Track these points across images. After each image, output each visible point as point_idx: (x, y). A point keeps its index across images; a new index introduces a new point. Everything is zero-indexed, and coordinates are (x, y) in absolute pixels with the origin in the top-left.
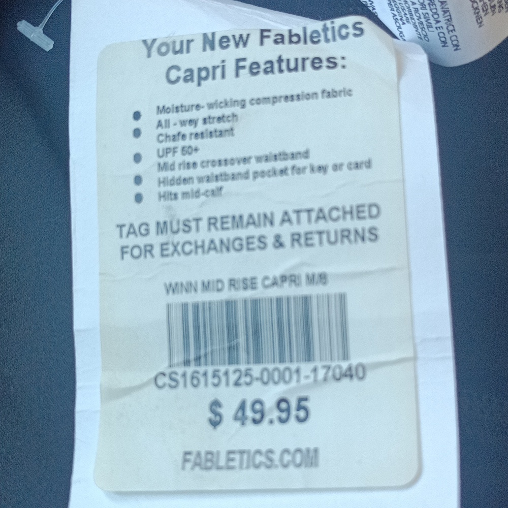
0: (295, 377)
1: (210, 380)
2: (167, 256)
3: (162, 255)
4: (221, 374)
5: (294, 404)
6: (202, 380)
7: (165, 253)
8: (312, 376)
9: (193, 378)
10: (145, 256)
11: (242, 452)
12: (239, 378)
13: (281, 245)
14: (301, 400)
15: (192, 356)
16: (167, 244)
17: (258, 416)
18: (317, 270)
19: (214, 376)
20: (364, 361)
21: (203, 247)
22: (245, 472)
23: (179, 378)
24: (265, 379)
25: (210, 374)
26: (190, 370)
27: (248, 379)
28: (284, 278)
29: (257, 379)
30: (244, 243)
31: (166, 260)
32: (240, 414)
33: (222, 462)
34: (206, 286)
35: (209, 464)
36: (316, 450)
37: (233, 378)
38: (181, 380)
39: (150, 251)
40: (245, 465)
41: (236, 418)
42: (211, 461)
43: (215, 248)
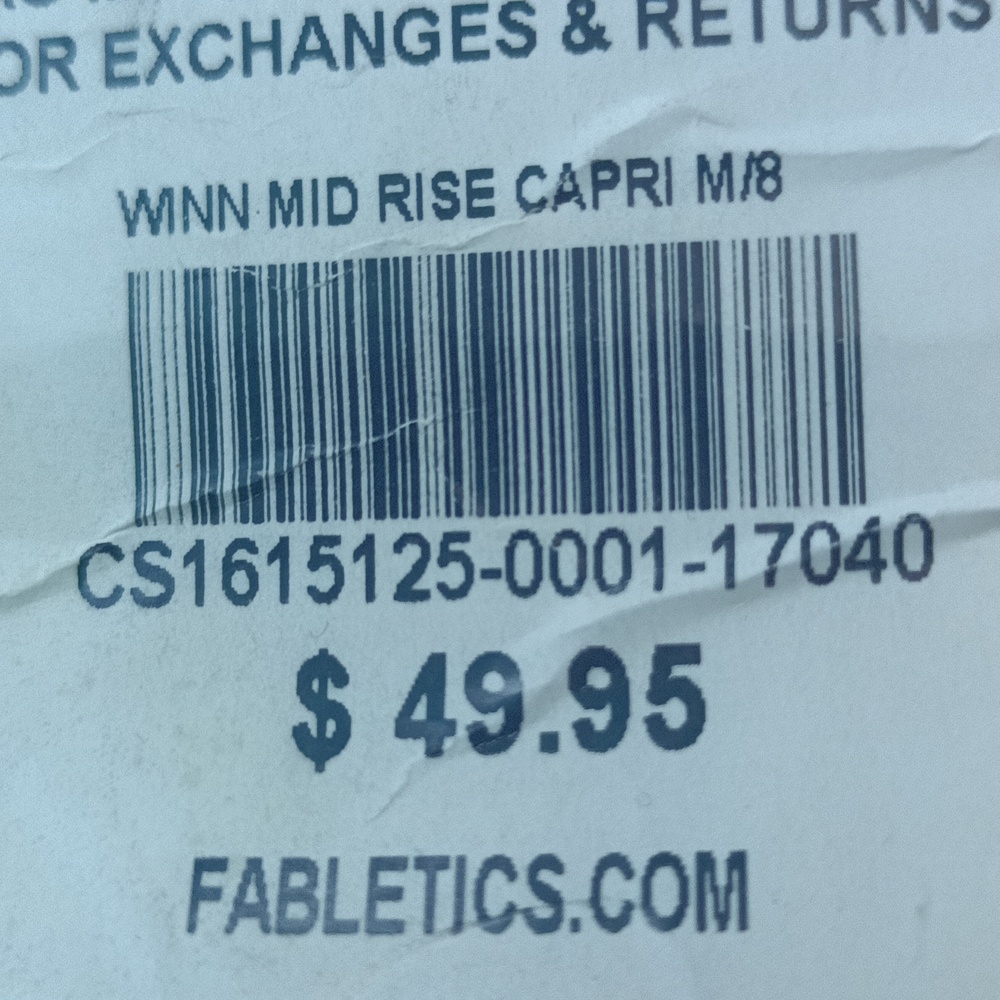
0: (643, 565)
1: (301, 576)
2: (131, 80)
3: (111, 80)
4: (344, 553)
5: (640, 676)
6: (269, 575)
7: (122, 69)
8: (716, 562)
9: (229, 567)
10: (43, 86)
11: (431, 865)
12: (419, 569)
13: (596, 39)
14: (668, 656)
15: (228, 483)
16: (130, 34)
17: (494, 721)
18: (743, 142)
19: (315, 563)
20: (929, 508)
21: (274, 45)
22: (445, 944)
23: (173, 565)
24: (524, 575)
25: (299, 554)
26: (218, 537)
27: (454, 575)
28: (604, 172)
29: (490, 574)
30: (445, 28)
31: (125, 96)
32: (420, 713)
33: (351, 903)
34: (287, 203)
35: (297, 911)
36: (738, 861)
37: (393, 567)
38: (184, 578)
39: (62, 66)
40: (445, 916)
41: (405, 728)
42: (305, 896)
43: (325, 52)
